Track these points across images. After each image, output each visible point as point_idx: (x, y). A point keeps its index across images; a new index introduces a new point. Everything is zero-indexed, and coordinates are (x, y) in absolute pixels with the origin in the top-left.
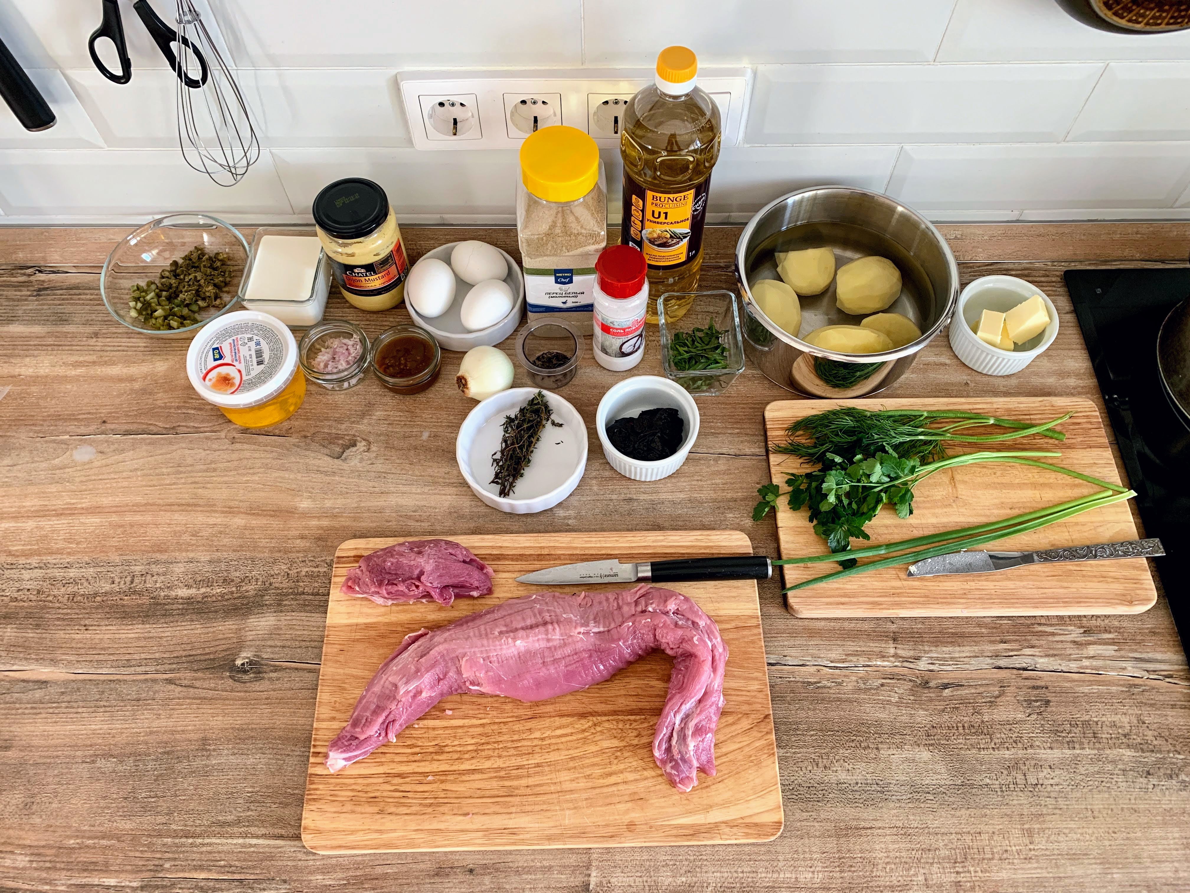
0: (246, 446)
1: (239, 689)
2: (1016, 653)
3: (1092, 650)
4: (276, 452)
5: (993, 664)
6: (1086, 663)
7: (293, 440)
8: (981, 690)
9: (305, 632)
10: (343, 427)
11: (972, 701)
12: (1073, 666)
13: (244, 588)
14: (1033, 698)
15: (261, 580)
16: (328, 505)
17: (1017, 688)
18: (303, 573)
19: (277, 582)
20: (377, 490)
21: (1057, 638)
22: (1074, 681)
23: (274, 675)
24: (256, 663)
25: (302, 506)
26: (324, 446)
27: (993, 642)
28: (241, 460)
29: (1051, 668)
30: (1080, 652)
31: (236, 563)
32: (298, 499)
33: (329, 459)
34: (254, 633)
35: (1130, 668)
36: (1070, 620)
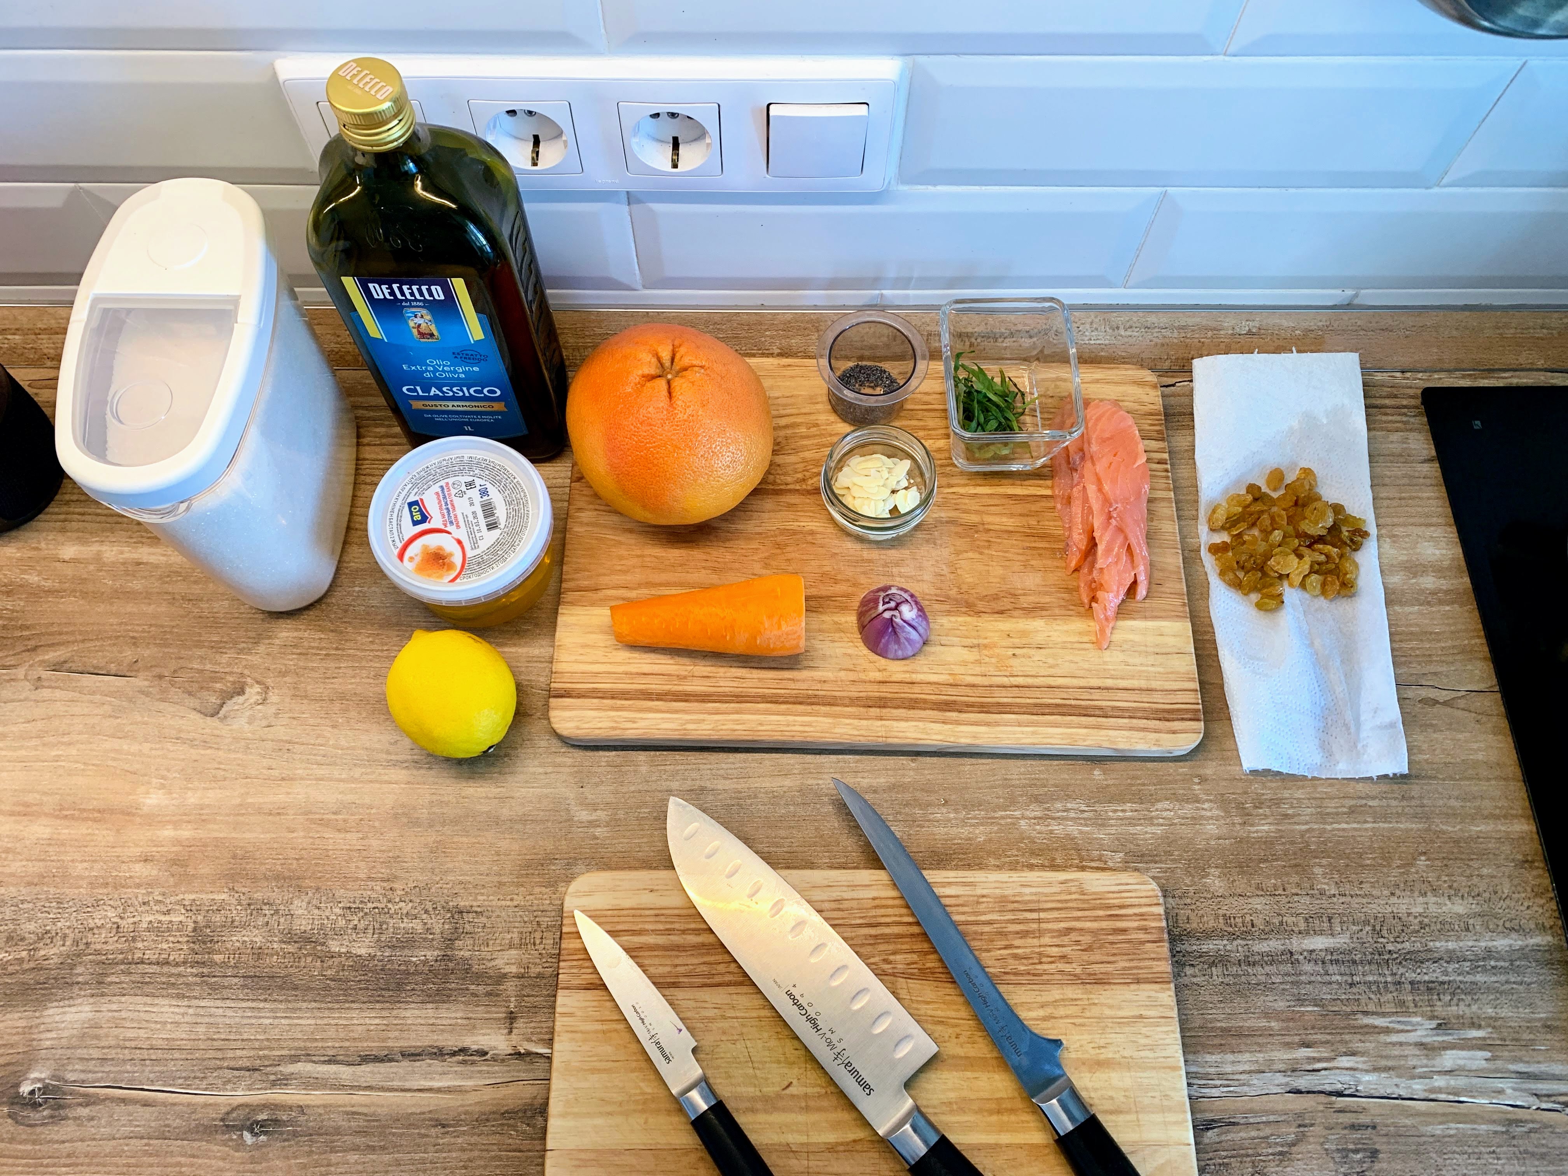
0: (58, 694)
1: (24, 1137)
2: (1325, 1065)
3: (1450, 1059)
4: (110, 703)
5: (1287, 1084)
6: (1439, 1082)
7: (140, 682)
8: (1267, 1131)
9: (142, 1033)
10: (225, 658)
11: (1250, 1152)
12: (1418, 1087)
13: (42, 953)
14: (1351, 1146)
15: (72, 935)
16: (192, 800)
17: (1327, 1128)
18: (145, 926)
19: (97, 940)
20: (275, 773)
21: (1394, 1038)
22: (1419, 1114)
23: (84, 1112)
24: (56, 1089)
25: (148, 801)
26: (190, 694)
27: (1288, 1045)
28: (49, 718)
29: (1382, 1092)
30: (1430, 1063)
31: (30, 905)
32: (142, 789)
33: (196, 716)
34: (53, 1035)
35: (1509, 1091)
36: (1416, 1006)
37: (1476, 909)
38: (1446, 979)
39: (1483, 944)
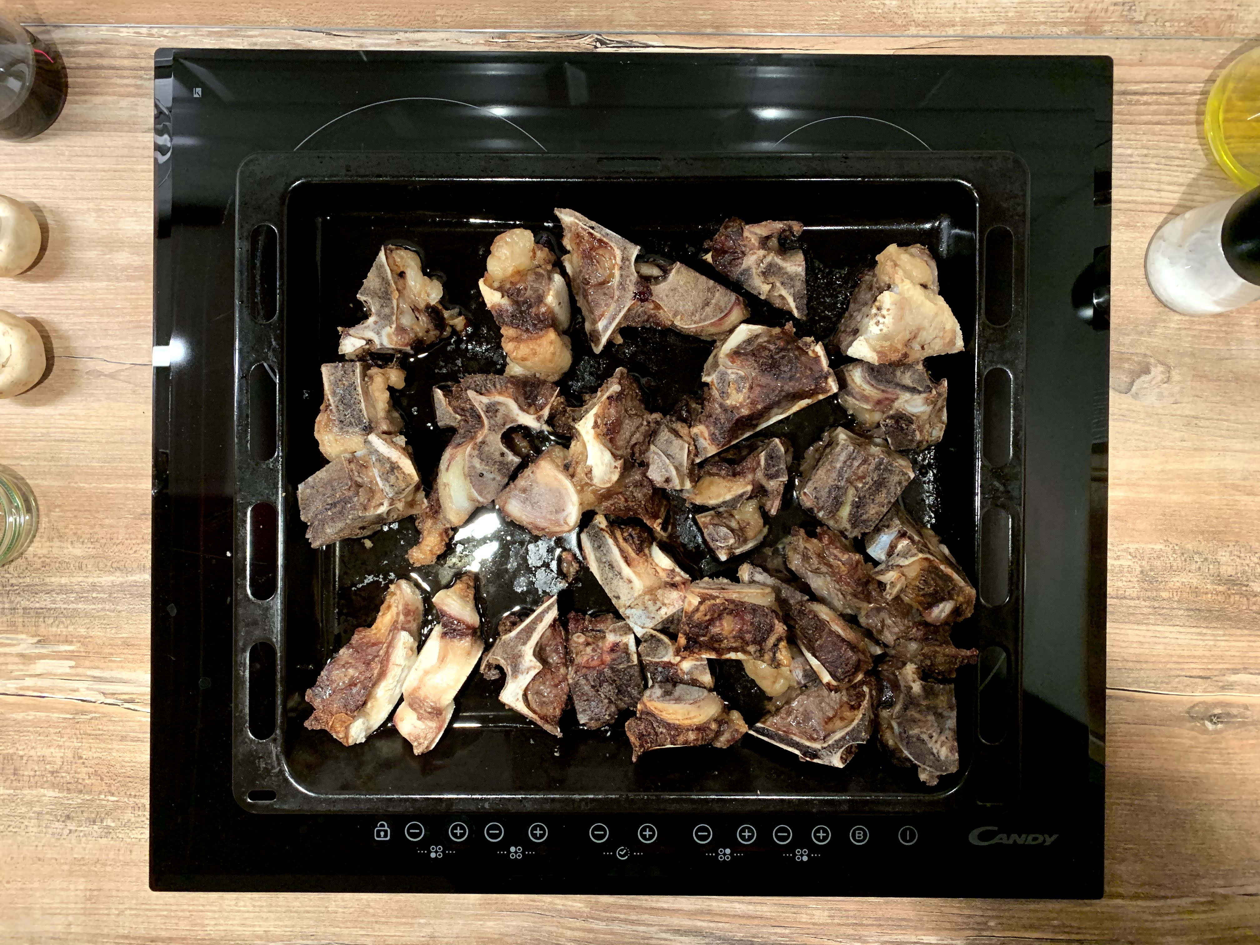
3: (41, 666)
6: (29, 682)
12: (12, 686)
30: (25, 668)
35: (83, 690)
36: (24, 626)
37: (92, 552)
38: (53, 606)
39: (90, 580)
